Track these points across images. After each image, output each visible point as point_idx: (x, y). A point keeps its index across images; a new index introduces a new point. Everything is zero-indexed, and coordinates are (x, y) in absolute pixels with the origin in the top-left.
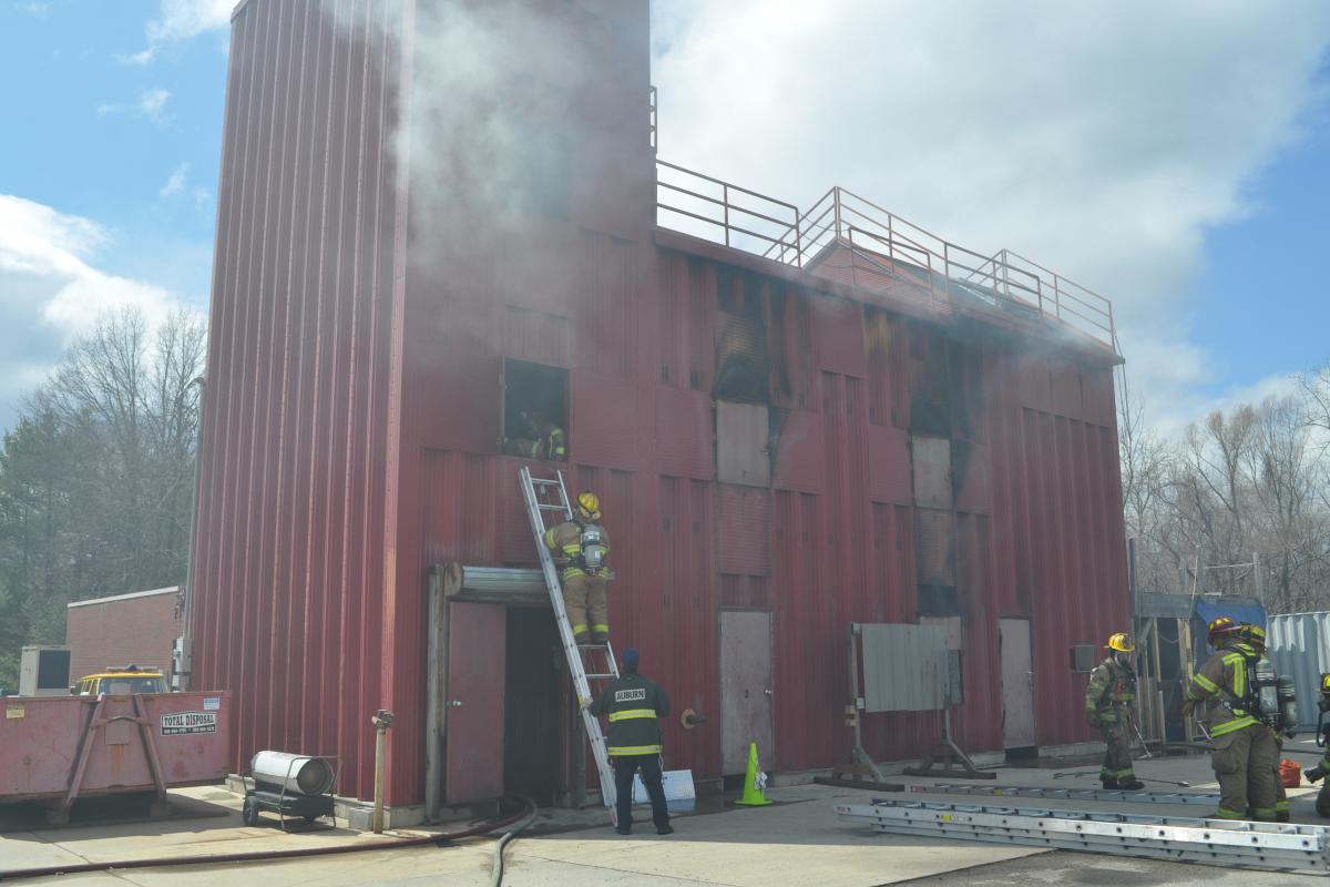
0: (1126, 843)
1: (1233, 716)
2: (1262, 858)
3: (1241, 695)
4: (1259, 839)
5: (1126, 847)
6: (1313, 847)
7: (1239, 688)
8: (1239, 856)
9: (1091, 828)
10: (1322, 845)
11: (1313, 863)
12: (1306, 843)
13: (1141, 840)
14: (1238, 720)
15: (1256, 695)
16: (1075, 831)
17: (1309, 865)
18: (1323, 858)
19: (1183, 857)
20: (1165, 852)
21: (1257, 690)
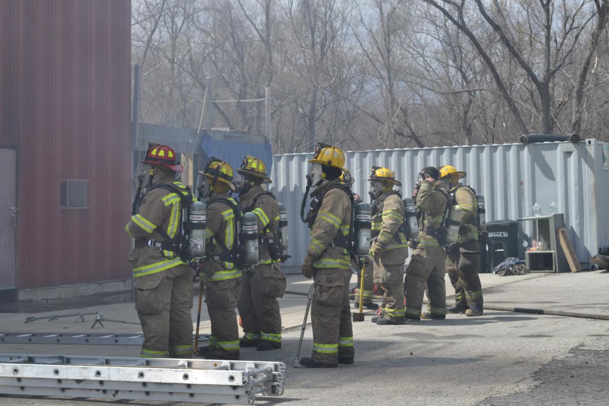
0: (63, 385)
1: (163, 257)
2: (192, 395)
3: (172, 236)
4: (190, 376)
5: (63, 390)
6: (238, 381)
7: (172, 229)
8: (171, 393)
9: (29, 371)
10: (246, 379)
11: (237, 397)
12: (232, 378)
13: (78, 381)
14: (167, 261)
15: (187, 237)
16: (11, 375)
17: (234, 400)
18: (247, 392)
19: (119, 397)
20: (101, 393)
21: (188, 232)
